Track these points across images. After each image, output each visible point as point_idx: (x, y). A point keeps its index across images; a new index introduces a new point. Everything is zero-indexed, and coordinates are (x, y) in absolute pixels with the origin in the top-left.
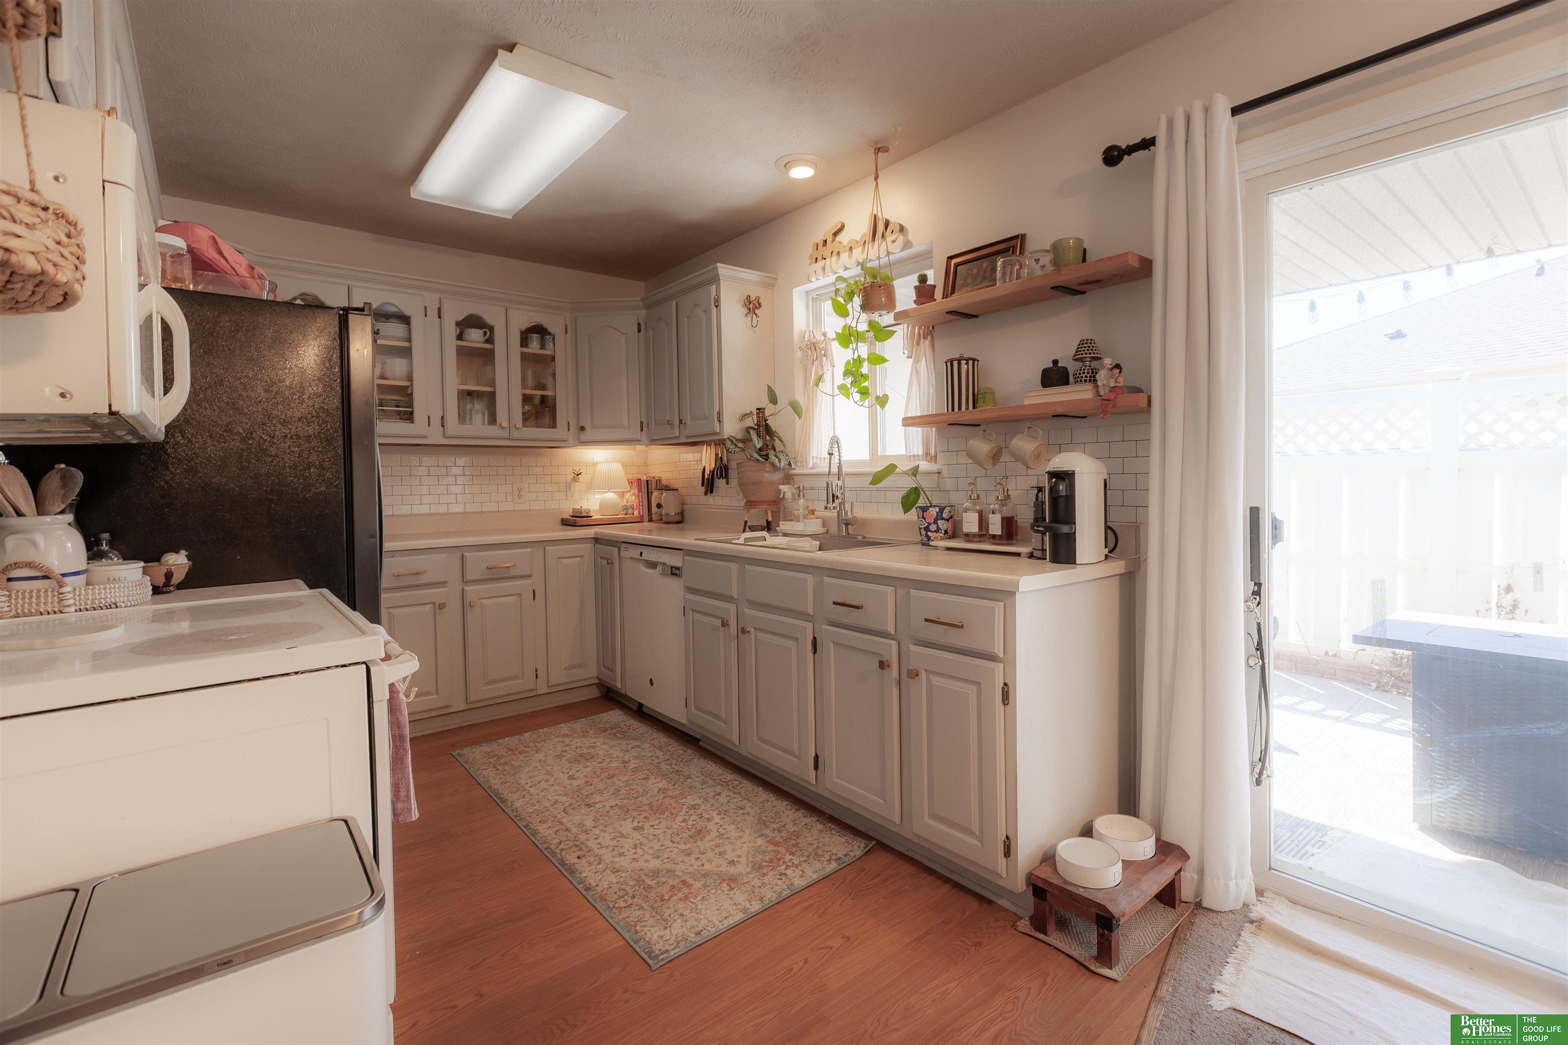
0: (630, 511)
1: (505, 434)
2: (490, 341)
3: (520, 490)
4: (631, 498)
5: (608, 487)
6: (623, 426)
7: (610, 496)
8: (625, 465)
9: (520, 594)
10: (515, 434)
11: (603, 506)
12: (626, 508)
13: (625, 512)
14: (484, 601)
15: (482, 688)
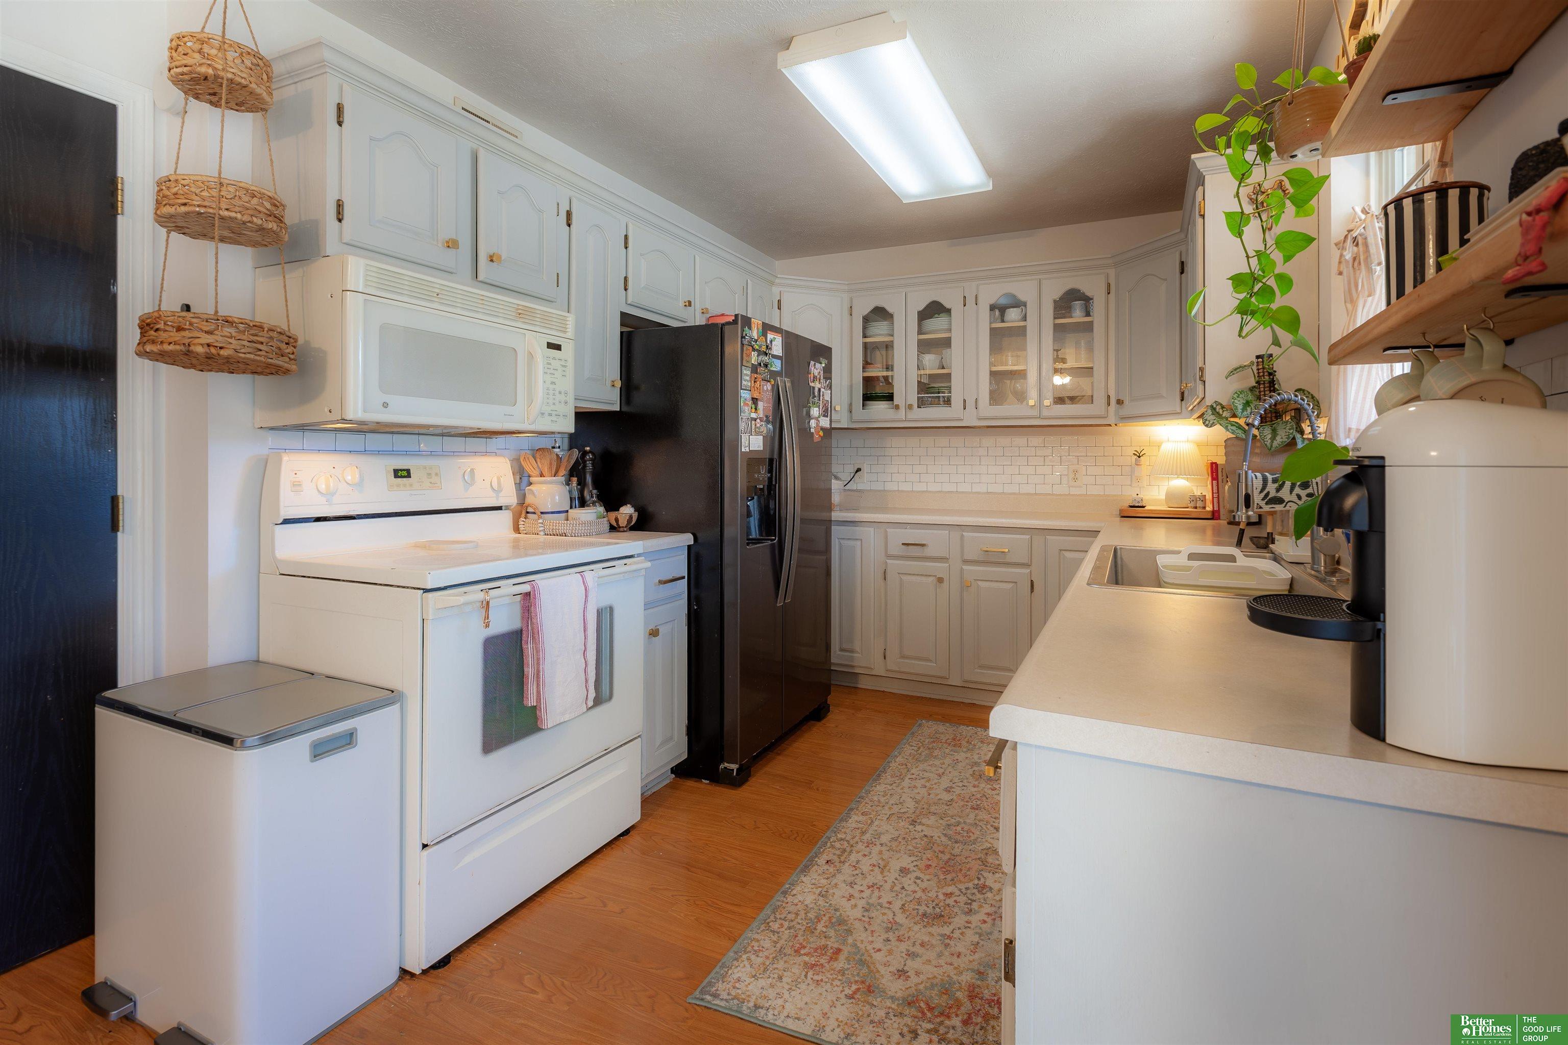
0: (1199, 504)
1: (1035, 413)
2: (1025, 318)
3: (1075, 472)
4: (1203, 488)
5: (1179, 474)
6: (1162, 397)
7: (1180, 484)
8: (1199, 445)
9: (1016, 582)
10: (1045, 413)
11: (1170, 496)
12: (1194, 499)
13: (1192, 504)
14: (980, 583)
15: (976, 670)
